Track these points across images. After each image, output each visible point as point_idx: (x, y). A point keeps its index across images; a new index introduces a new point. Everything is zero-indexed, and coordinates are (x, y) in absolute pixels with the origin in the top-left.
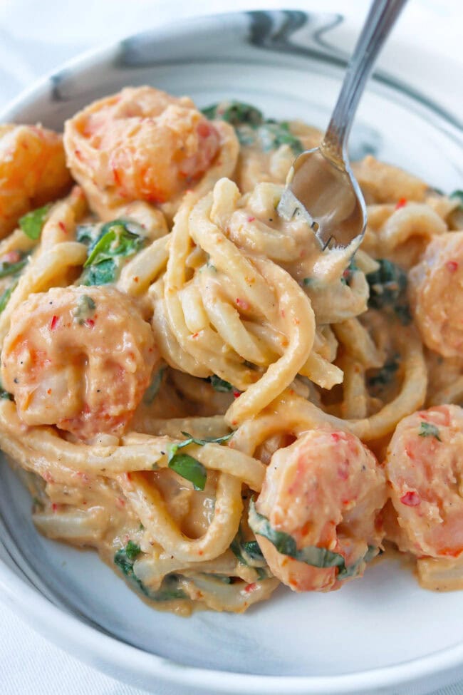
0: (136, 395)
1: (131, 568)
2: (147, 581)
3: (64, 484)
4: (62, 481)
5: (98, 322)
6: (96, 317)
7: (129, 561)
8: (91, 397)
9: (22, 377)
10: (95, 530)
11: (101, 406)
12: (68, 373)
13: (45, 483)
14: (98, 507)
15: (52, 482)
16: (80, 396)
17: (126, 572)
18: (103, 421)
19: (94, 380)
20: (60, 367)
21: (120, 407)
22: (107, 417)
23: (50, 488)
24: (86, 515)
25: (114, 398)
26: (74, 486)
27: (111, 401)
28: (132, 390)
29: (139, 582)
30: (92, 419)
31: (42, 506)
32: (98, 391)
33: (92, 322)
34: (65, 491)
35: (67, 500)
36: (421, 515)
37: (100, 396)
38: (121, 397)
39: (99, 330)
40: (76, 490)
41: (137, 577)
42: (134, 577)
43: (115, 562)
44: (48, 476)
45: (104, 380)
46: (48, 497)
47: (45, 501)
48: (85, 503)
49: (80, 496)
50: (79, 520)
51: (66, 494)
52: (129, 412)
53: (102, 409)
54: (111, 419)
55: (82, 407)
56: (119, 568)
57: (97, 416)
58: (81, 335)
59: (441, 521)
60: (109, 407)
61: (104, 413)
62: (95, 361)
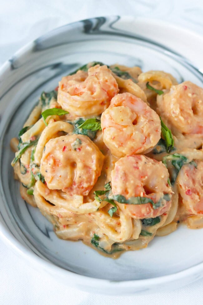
0: (95, 180)
1: (98, 244)
2: (105, 248)
3: (66, 217)
4: (65, 216)
5: (82, 149)
6: (81, 147)
7: (97, 241)
8: (76, 179)
9: (49, 170)
10: (83, 232)
11: (80, 183)
12: (68, 169)
13: (58, 218)
14: (82, 223)
15: (62, 217)
16: (72, 179)
17: (97, 246)
18: (81, 189)
19: (79, 172)
20: (65, 167)
21: (89, 184)
22: (83, 188)
23: (61, 220)
24: (78, 227)
25: (86, 180)
26: (71, 217)
27: (84, 181)
28: (94, 177)
29: (103, 249)
30: (76, 188)
31: (58, 228)
32: (80, 177)
33: (80, 149)
34: (67, 220)
35: (69, 223)
36: (192, 199)
37: (80, 179)
38: (89, 181)
39: (82, 153)
40: (72, 218)
41: (101, 247)
42: (100, 248)
43: (91, 243)
44: (60, 215)
45: (82, 173)
46: (60, 223)
47: (59, 225)
48: (76, 223)
49: (74, 220)
50: (76, 230)
51: (68, 221)
52: (92, 186)
53: (80, 184)
54: (84, 188)
55: (72, 183)
56: (93, 245)
57: (78, 187)
58: (74, 155)
59: (199, 200)
60: (84, 184)
61: (81, 186)
62: (79, 165)
